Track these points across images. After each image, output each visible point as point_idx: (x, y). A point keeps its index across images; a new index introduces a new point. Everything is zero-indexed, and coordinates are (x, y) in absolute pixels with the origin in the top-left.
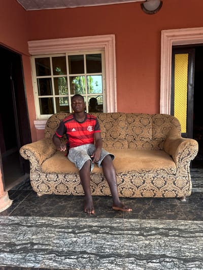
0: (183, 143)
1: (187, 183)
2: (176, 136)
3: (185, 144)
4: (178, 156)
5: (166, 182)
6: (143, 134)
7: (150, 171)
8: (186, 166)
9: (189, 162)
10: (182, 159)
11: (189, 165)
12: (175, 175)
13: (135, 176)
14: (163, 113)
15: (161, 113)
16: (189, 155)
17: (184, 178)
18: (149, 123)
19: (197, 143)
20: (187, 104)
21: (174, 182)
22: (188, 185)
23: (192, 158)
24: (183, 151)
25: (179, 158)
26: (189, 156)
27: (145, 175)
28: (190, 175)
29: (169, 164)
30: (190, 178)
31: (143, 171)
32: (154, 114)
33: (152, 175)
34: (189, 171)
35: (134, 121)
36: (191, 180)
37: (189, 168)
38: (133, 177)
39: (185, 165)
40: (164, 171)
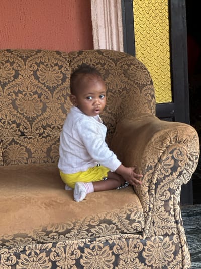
0: (156, 137)
1: (176, 254)
2: (140, 114)
3: (163, 139)
4: (146, 178)
5: (117, 256)
6: (45, 115)
7: (68, 231)
8: (171, 203)
9: (178, 192)
10: (157, 185)
11: (179, 199)
12: (141, 233)
13: (24, 251)
14: (103, 47)
15: (96, 48)
16: (174, 169)
17: (167, 238)
18: (64, 80)
19: (196, 133)
20: (170, 18)
21: (140, 253)
22: (179, 258)
23: (186, 179)
24: (160, 160)
25: (150, 181)
26: (175, 175)
27: (54, 245)
28: (182, 229)
29: (123, 203)
30: (184, 238)
31: (48, 233)
32: (77, 50)
33: (75, 243)
34: (179, 217)
35: (16, 77)
36: (188, 242)
37: (178, 209)
38: (18, 257)
39: (167, 202)
40: (110, 227)
